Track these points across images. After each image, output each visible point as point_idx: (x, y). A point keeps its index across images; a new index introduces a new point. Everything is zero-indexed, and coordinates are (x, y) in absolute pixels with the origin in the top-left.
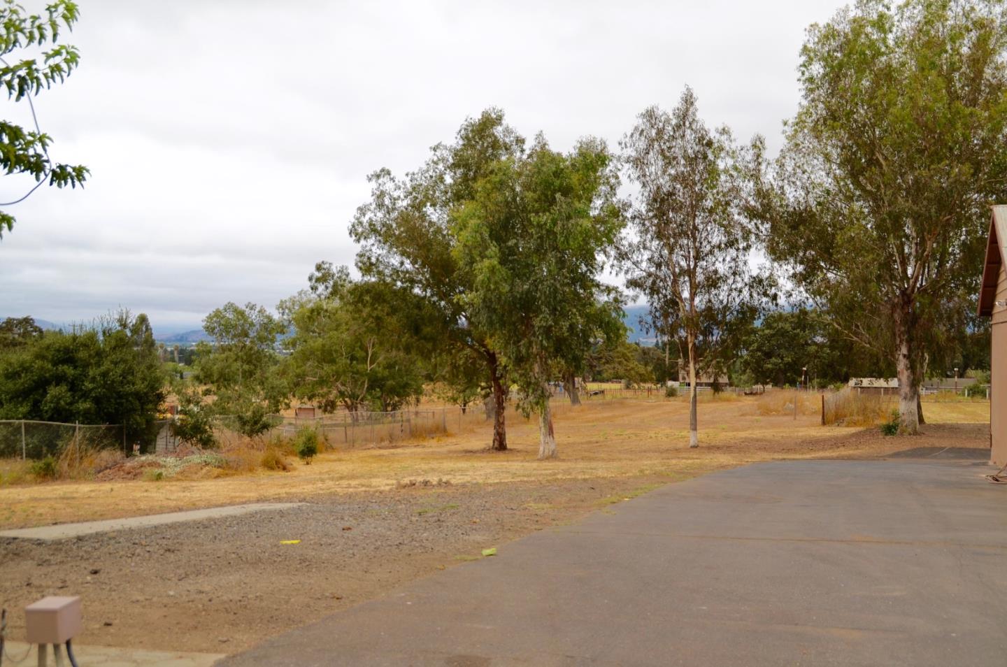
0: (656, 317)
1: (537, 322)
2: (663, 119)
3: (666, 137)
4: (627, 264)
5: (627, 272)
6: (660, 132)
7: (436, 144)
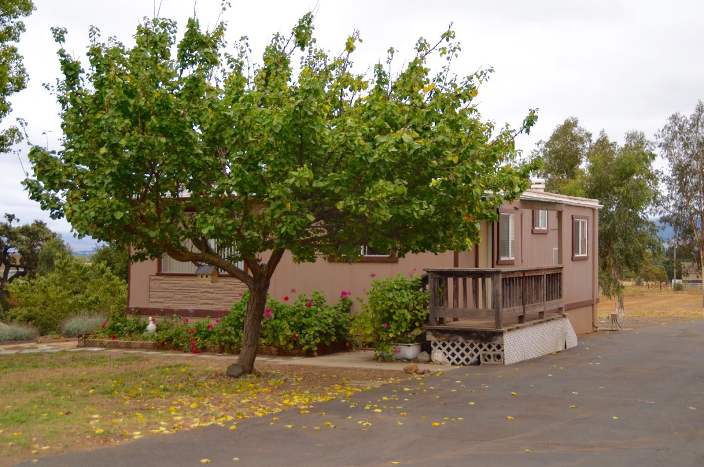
0: (679, 240)
1: (615, 246)
2: (683, 120)
3: (685, 131)
4: (661, 208)
5: (660, 213)
6: (681, 128)
7: (539, 141)
